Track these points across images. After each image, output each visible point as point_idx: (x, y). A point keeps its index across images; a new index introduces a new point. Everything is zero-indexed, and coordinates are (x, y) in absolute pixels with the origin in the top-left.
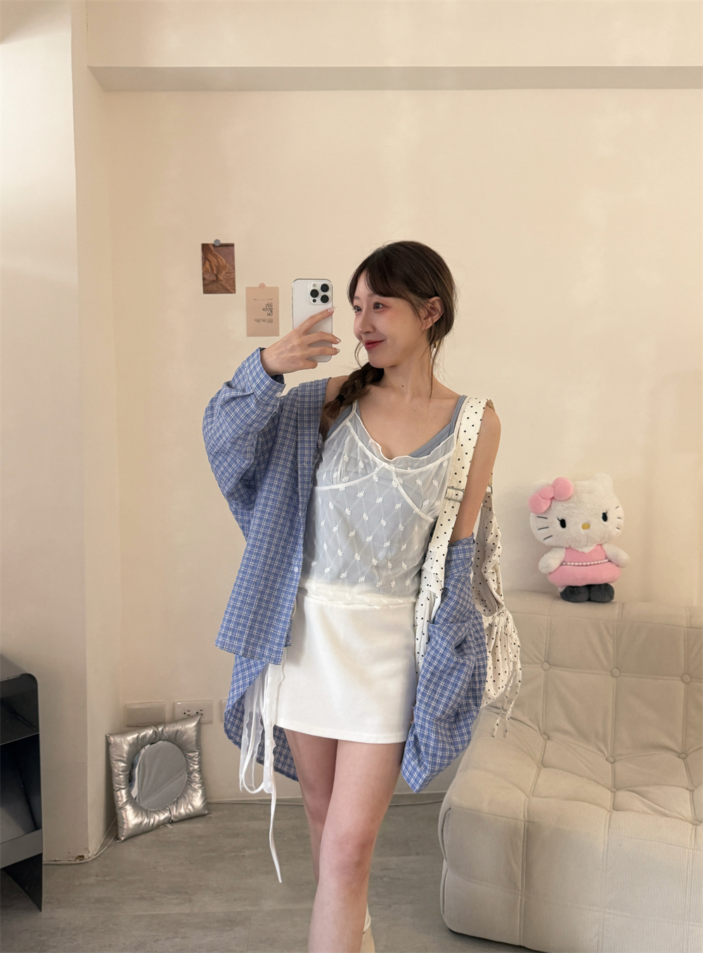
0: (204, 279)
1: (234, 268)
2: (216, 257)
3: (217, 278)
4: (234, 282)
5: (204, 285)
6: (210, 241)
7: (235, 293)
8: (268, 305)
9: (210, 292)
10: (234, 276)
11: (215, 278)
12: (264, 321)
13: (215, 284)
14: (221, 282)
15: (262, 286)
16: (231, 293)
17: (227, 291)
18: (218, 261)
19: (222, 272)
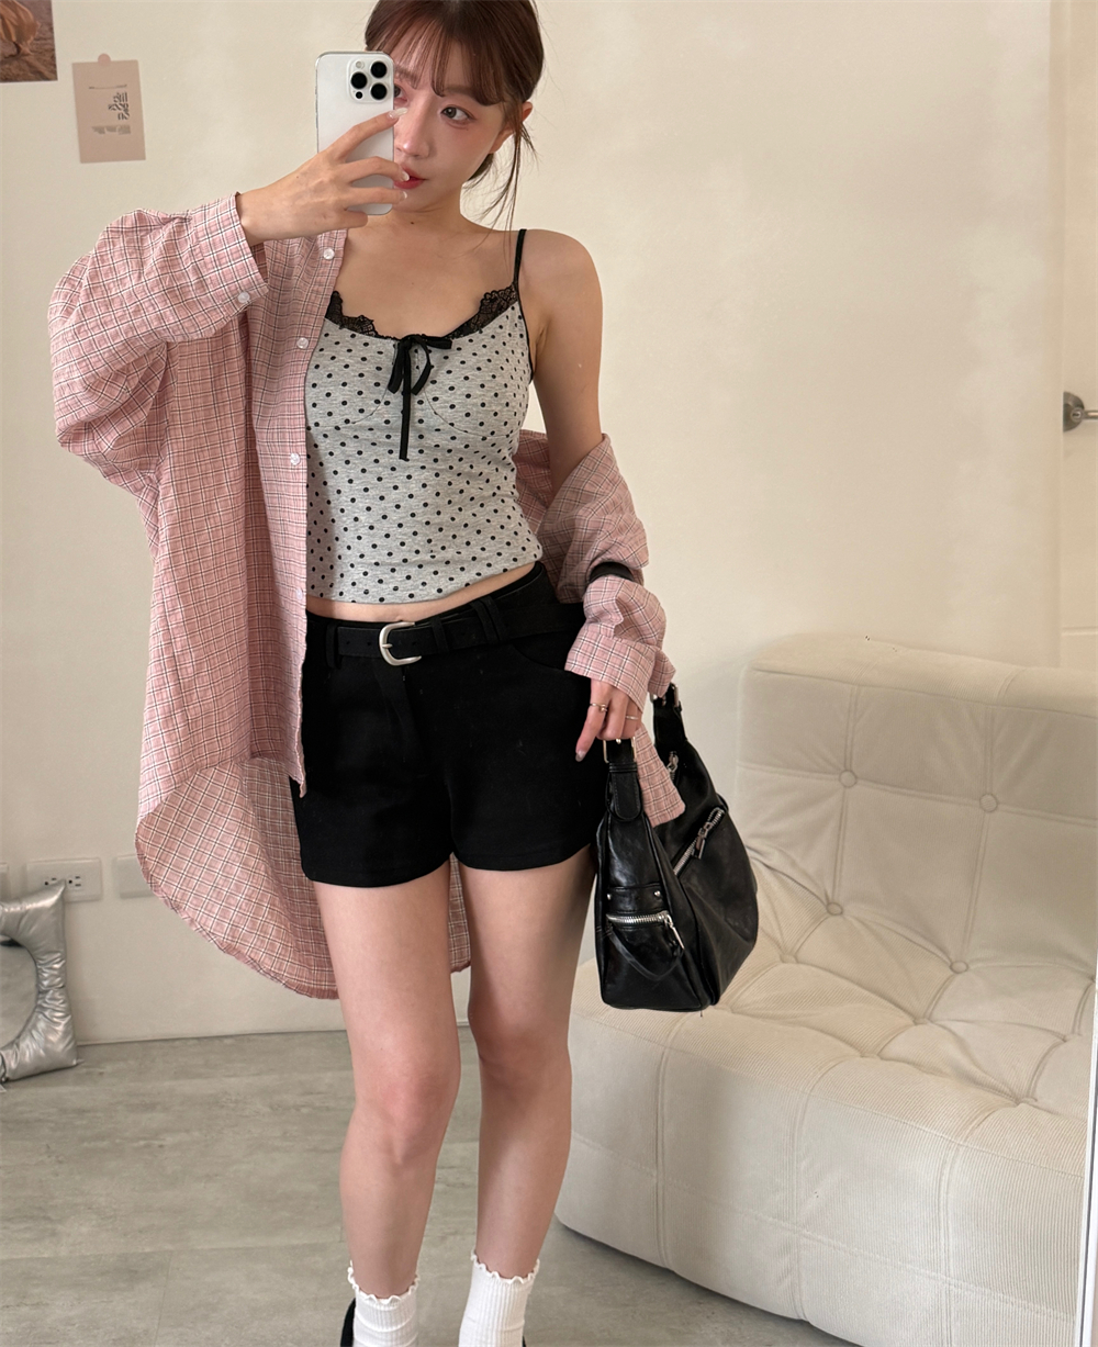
1: (51, 29)
3: (19, 49)
4: (53, 57)
7: (56, 79)
8: (119, 97)
9: (6, 80)
10: (53, 45)
11: (14, 51)
12: (112, 129)
13: (15, 63)
14: (27, 58)
15: (104, 59)
16: (47, 79)
17: (42, 76)
18: (17, 15)
19: (29, 38)
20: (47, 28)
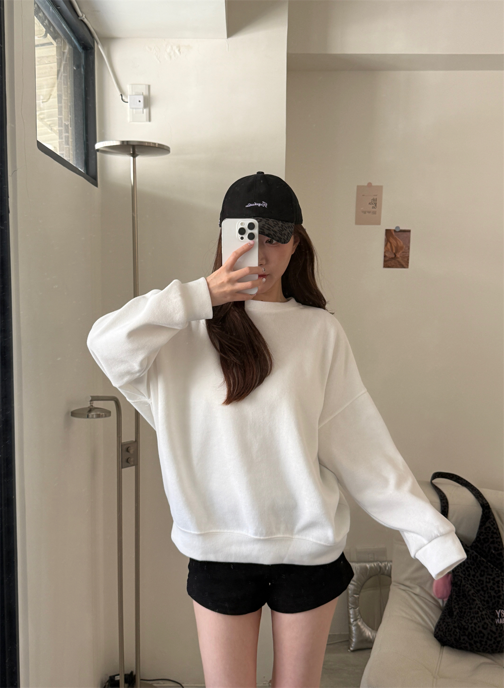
0: (385, 256)
1: (409, 249)
2: (396, 240)
3: (395, 256)
4: (408, 259)
5: (385, 261)
6: (393, 228)
7: (407, 267)
9: (389, 267)
10: (409, 255)
11: (394, 256)
12: (369, 212)
13: (393, 261)
14: (398, 259)
16: (404, 268)
17: (403, 267)
18: (397, 243)
19: (400, 252)
20: (407, 248)
